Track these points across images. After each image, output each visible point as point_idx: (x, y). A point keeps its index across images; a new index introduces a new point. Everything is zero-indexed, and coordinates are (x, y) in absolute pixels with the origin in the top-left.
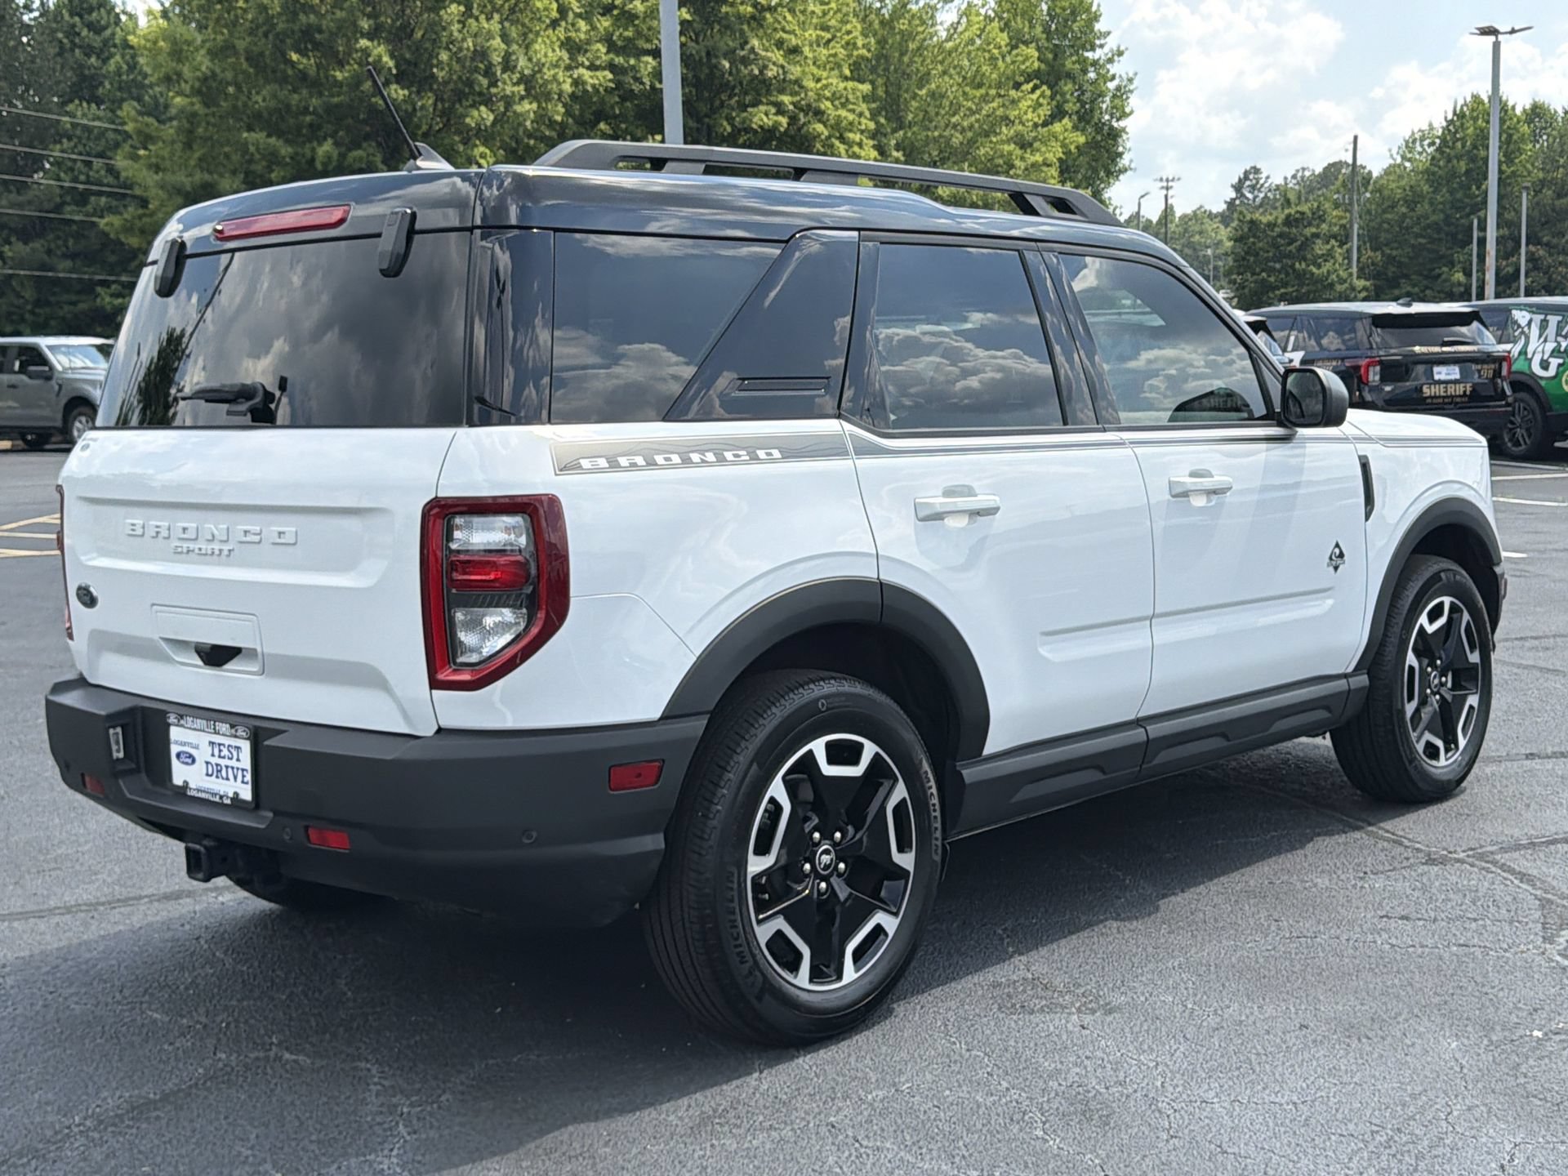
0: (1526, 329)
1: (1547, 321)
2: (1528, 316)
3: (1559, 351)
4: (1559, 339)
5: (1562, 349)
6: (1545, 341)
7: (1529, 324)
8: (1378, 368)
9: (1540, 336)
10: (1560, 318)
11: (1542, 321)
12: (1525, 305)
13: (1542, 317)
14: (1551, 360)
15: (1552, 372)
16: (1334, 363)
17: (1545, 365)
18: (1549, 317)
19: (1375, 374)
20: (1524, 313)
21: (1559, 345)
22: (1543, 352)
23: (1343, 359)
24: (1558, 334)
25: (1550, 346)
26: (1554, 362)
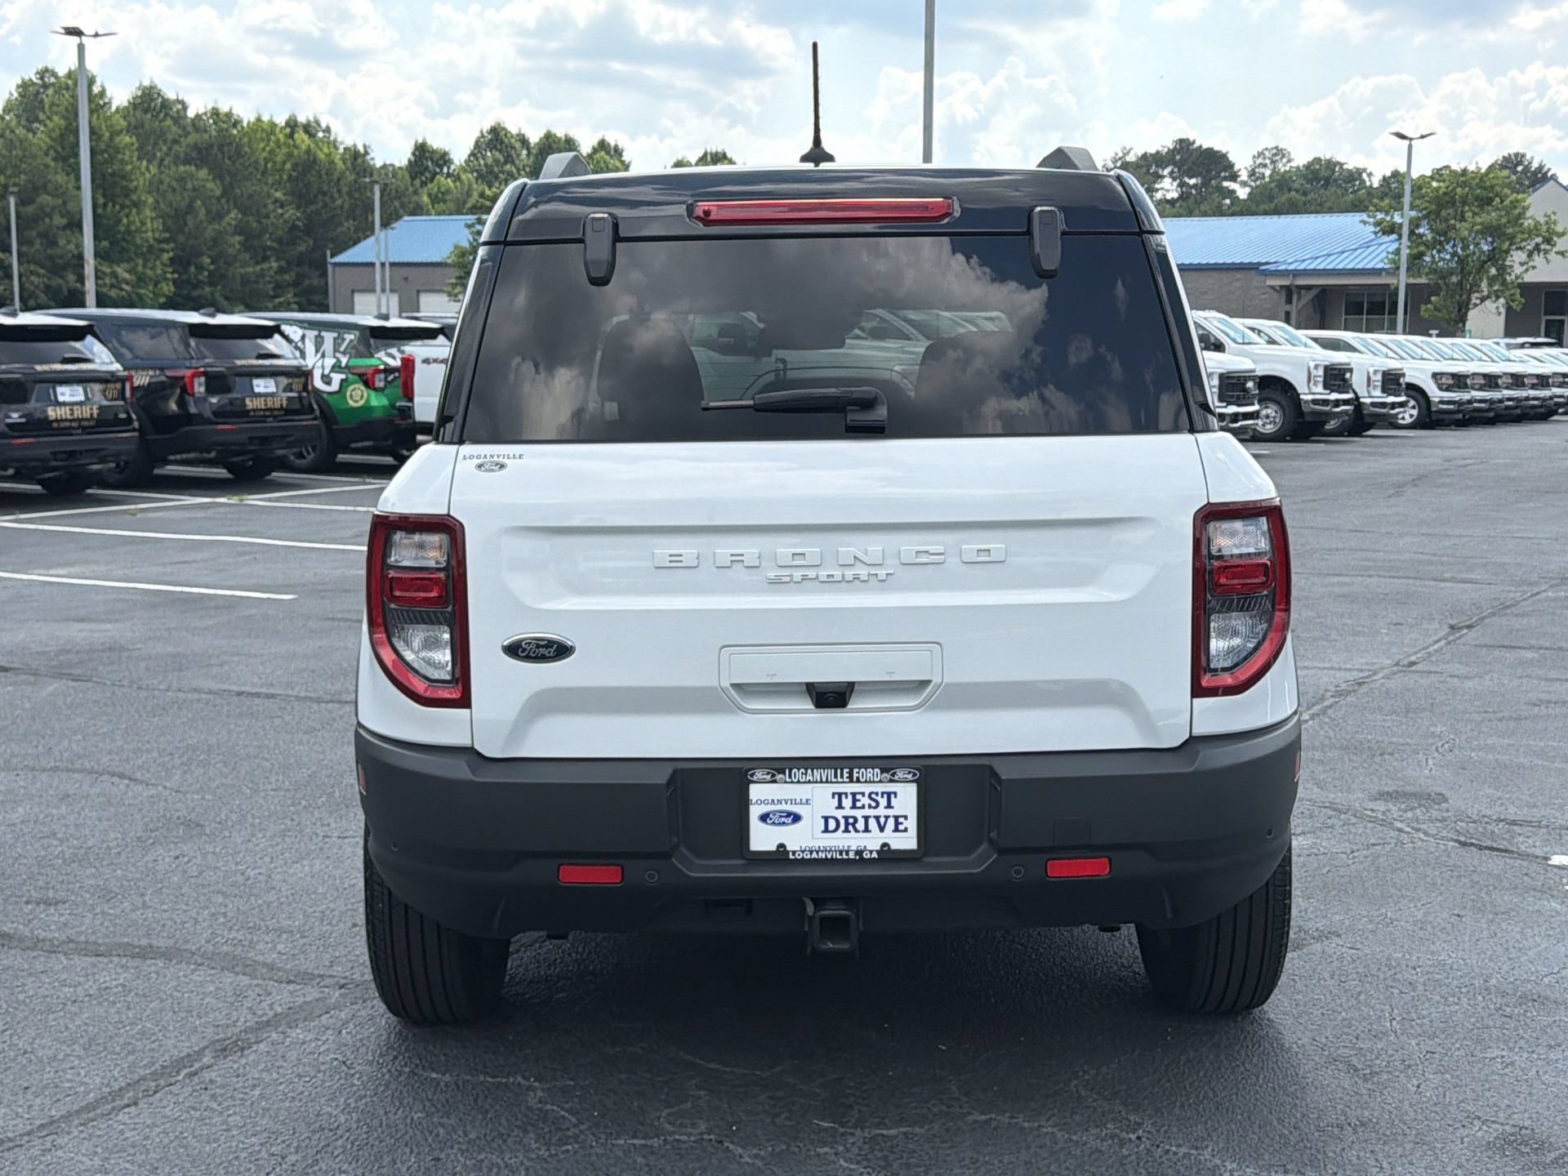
0: (300, 344)
1: (322, 338)
2: (300, 332)
3: (340, 367)
4: (338, 355)
5: (343, 364)
6: (323, 356)
7: (303, 338)
8: (203, 379)
9: (317, 351)
10: (336, 335)
11: (316, 337)
12: (295, 321)
13: (316, 333)
14: (332, 375)
15: (335, 387)
16: (151, 373)
17: (327, 380)
18: (323, 334)
19: (200, 385)
20: (295, 328)
21: (339, 360)
22: (323, 367)
23: (162, 369)
24: (336, 350)
25: (330, 362)
26: (337, 378)
